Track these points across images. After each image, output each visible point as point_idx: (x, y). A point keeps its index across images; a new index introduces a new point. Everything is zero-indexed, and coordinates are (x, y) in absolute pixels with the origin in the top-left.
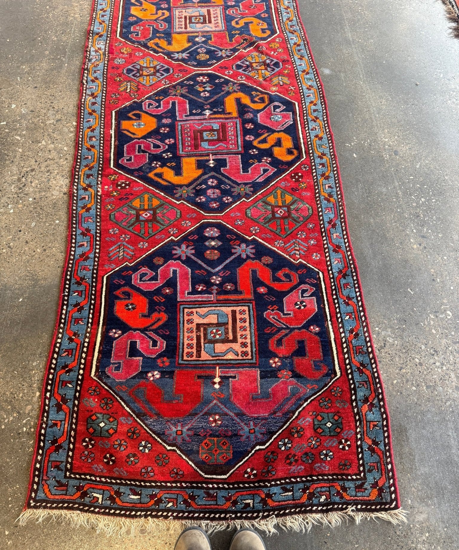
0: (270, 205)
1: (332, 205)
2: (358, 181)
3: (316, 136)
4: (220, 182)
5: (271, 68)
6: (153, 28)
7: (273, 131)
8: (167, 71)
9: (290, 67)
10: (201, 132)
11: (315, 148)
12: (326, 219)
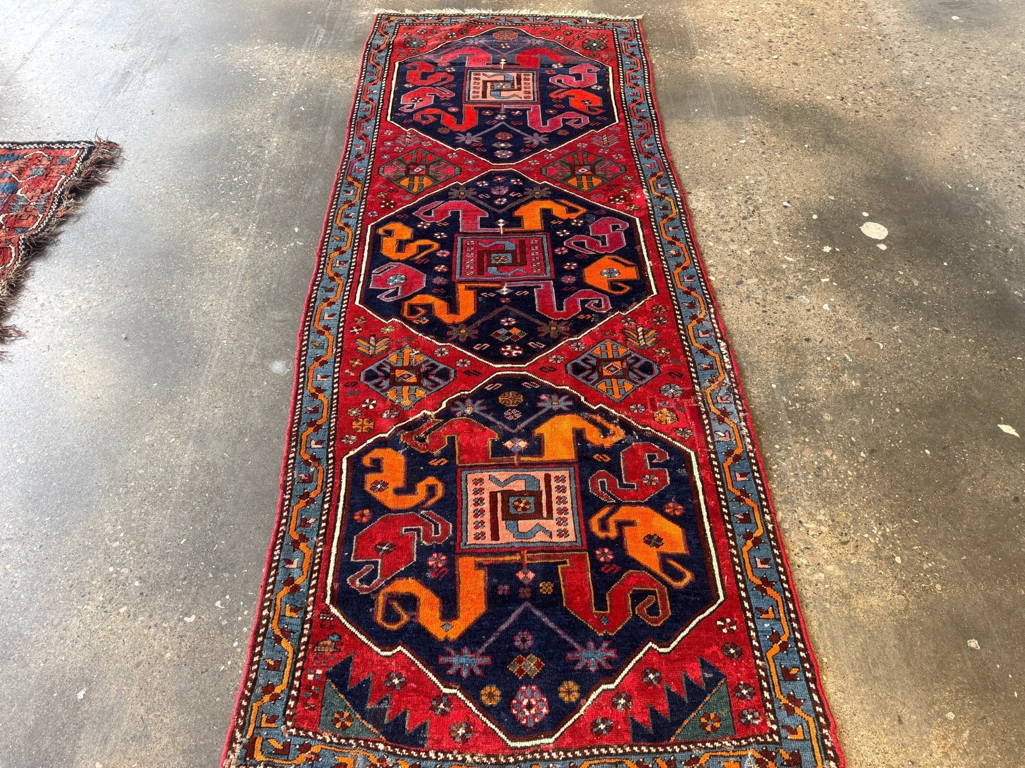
0: (430, 176)
1: (353, 174)
3: (343, 252)
4: (491, 201)
5: (384, 372)
6: (621, 480)
7: (407, 261)
8: (577, 369)
9: (347, 371)
10: (514, 264)
11: (350, 237)
12: (365, 162)
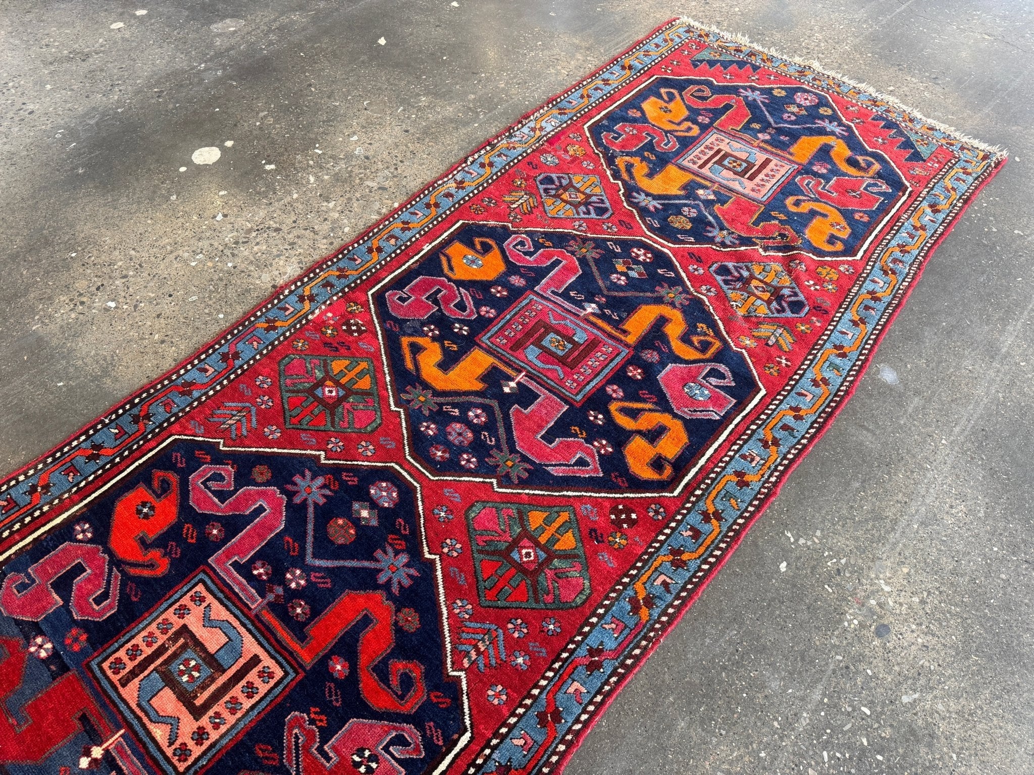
0: (523, 526)
1: (631, 623)
2: (737, 619)
3: (740, 474)
4: (490, 426)
5: (780, 305)
6: (651, 140)
7: (667, 409)
8: (601, 211)
9: (818, 324)
10: (549, 329)
11: (714, 493)
12: (593, 641)
